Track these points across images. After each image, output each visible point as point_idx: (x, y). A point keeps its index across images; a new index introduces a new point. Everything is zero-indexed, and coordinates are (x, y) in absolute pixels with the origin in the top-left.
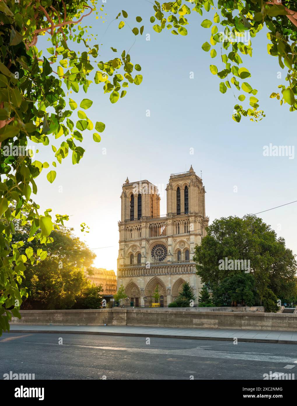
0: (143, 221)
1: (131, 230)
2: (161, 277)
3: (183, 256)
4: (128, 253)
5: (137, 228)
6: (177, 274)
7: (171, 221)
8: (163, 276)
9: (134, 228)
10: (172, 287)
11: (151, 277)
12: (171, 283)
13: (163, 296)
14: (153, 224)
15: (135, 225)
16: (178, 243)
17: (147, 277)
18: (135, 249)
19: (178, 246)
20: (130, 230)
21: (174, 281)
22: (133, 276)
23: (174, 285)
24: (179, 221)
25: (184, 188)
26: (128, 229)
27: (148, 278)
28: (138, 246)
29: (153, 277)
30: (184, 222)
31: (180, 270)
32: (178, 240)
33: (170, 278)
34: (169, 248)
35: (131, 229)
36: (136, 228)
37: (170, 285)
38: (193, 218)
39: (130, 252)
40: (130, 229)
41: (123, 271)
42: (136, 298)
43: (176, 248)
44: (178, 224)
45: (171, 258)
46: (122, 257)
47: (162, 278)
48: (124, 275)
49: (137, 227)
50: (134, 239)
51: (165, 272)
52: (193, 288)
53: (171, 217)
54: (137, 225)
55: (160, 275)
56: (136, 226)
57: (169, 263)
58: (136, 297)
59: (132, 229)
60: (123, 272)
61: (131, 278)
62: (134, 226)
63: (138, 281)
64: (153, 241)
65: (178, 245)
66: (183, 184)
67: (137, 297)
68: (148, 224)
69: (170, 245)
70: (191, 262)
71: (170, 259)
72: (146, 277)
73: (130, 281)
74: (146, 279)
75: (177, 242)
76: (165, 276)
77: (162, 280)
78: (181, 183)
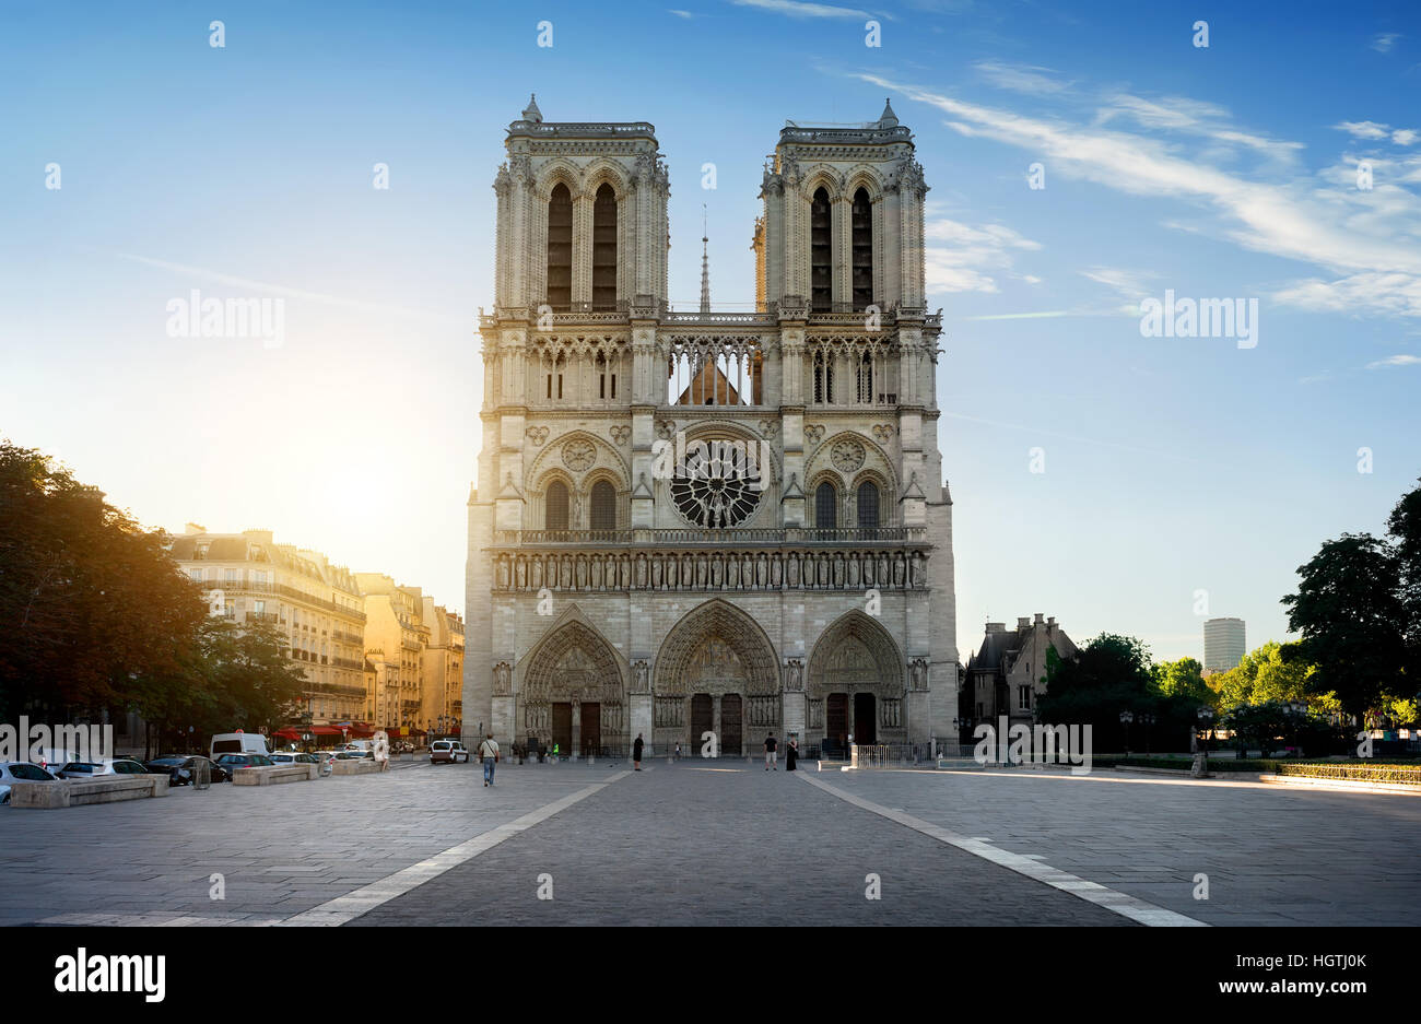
0: (643, 319)
1: (561, 358)
2: (752, 600)
3: (848, 508)
4: (540, 471)
5: (601, 353)
6: (839, 590)
7: (800, 333)
8: (760, 600)
9: (582, 348)
10: (809, 654)
11: (692, 603)
12: (806, 635)
13: (737, 694)
14: (691, 340)
15: (588, 337)
16: (830, 448)
17: (670, 600)
18: (580, 456)
19: (825, 461)
20: (555, 358)
21: (821, 623)
22: (580, 593)
23: (818, 644)
24: (837, 342)
25: (851, 193)
26: (542, 352)
27: (676, 607)
28: (604, 444)
29: (705, 600)
30: (862, 351)
31: (855, 571)
32: (832, 428)
33: (801, 607)
34: (790, 464)
35: (562, 353)
36: (595, 351)
37: (800, 645)
38: (917, 333)
39: (550, 466)
40: (555, 351)
41: (517, 561)
42: (584, 706)
43: (815, 469)
44: (831, 354)
45: (802, 511)
46: (510, 491)
47: (758, 608)
48: (522, 581)
49: (600, 345)
50: (573, 405)
51: (770, 579)
52: (928, 661)
53: (805, 316)
54: (600, 337)
55: (745, 592)
56: (595, 343)
57: (792, 537)
58: (585, 699)
59: (568, 351)
60: (522, 569)
61: (569, 601)
62: (581, 340)
63: (609, 620)
64: (691, 422)
65: (826, 455)
66: (852, 174)
67: (590, 700)
68: (666, 337)
69: (797, 451)
70: (910, 536)
71: (796, 516)
72: (665, 600)
73: (566, 613)
74: (666, 607)
75: (823, 439)
76: (770, 599)
77: (755, 615)
78: (846, 170)
